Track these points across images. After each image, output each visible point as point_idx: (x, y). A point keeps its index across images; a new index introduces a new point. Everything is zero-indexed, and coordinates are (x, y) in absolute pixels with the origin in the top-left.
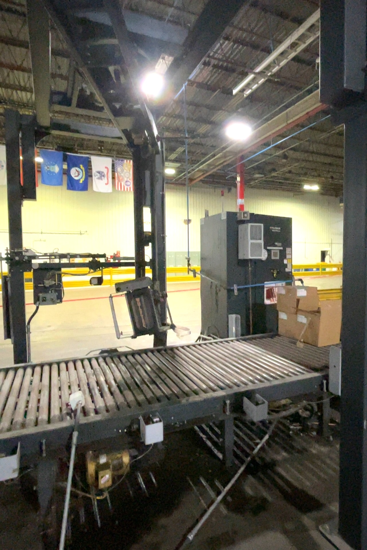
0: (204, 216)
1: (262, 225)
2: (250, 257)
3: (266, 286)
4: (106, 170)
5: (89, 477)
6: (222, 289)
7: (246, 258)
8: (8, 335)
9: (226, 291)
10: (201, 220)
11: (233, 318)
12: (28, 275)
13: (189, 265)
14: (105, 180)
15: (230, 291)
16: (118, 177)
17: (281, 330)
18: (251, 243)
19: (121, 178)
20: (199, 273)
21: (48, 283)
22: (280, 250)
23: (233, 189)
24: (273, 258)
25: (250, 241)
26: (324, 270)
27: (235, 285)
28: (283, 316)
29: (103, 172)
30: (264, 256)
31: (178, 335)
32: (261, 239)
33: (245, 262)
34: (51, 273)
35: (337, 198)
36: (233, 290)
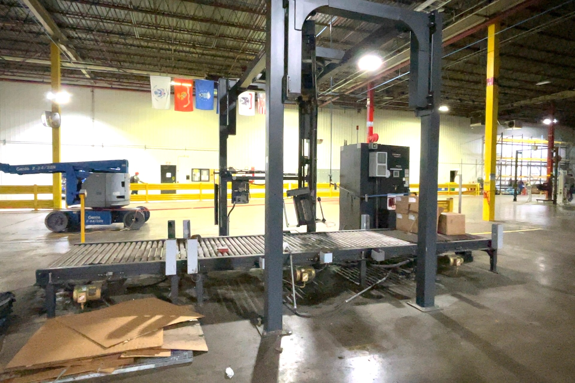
0: (343, 145)
1: (386, 153)
2: (377, 176)
3: (388, 196)
4: (250, 96)
5: (298, 277)
6: (357, 197)
7: (374, 176)
8: (216, 223)
9: (359, 199)
10: (341, 147)
11: (364, 217)
12: (229, 184)
13: (331, 180)
14: (249, 105)
15: (362, 199)
16: (261, 103)
17: (398, 225)
18: (379, 166)
19: (262, 103)
20: (339, 186)
21: (241, 189)
22: (400, 171)
23: (363, 111)
24: (394, 176)
25: (378, 164)
26: (453, 190)
27: (366, 195)
28: (399, 216)
29: (247, 98)
30: (387, 175)
31: (327, 226)
32: (385, 163)
33: (374, 179)
34: (242, 183)
35: (468, 119)
36: (364, 199)
